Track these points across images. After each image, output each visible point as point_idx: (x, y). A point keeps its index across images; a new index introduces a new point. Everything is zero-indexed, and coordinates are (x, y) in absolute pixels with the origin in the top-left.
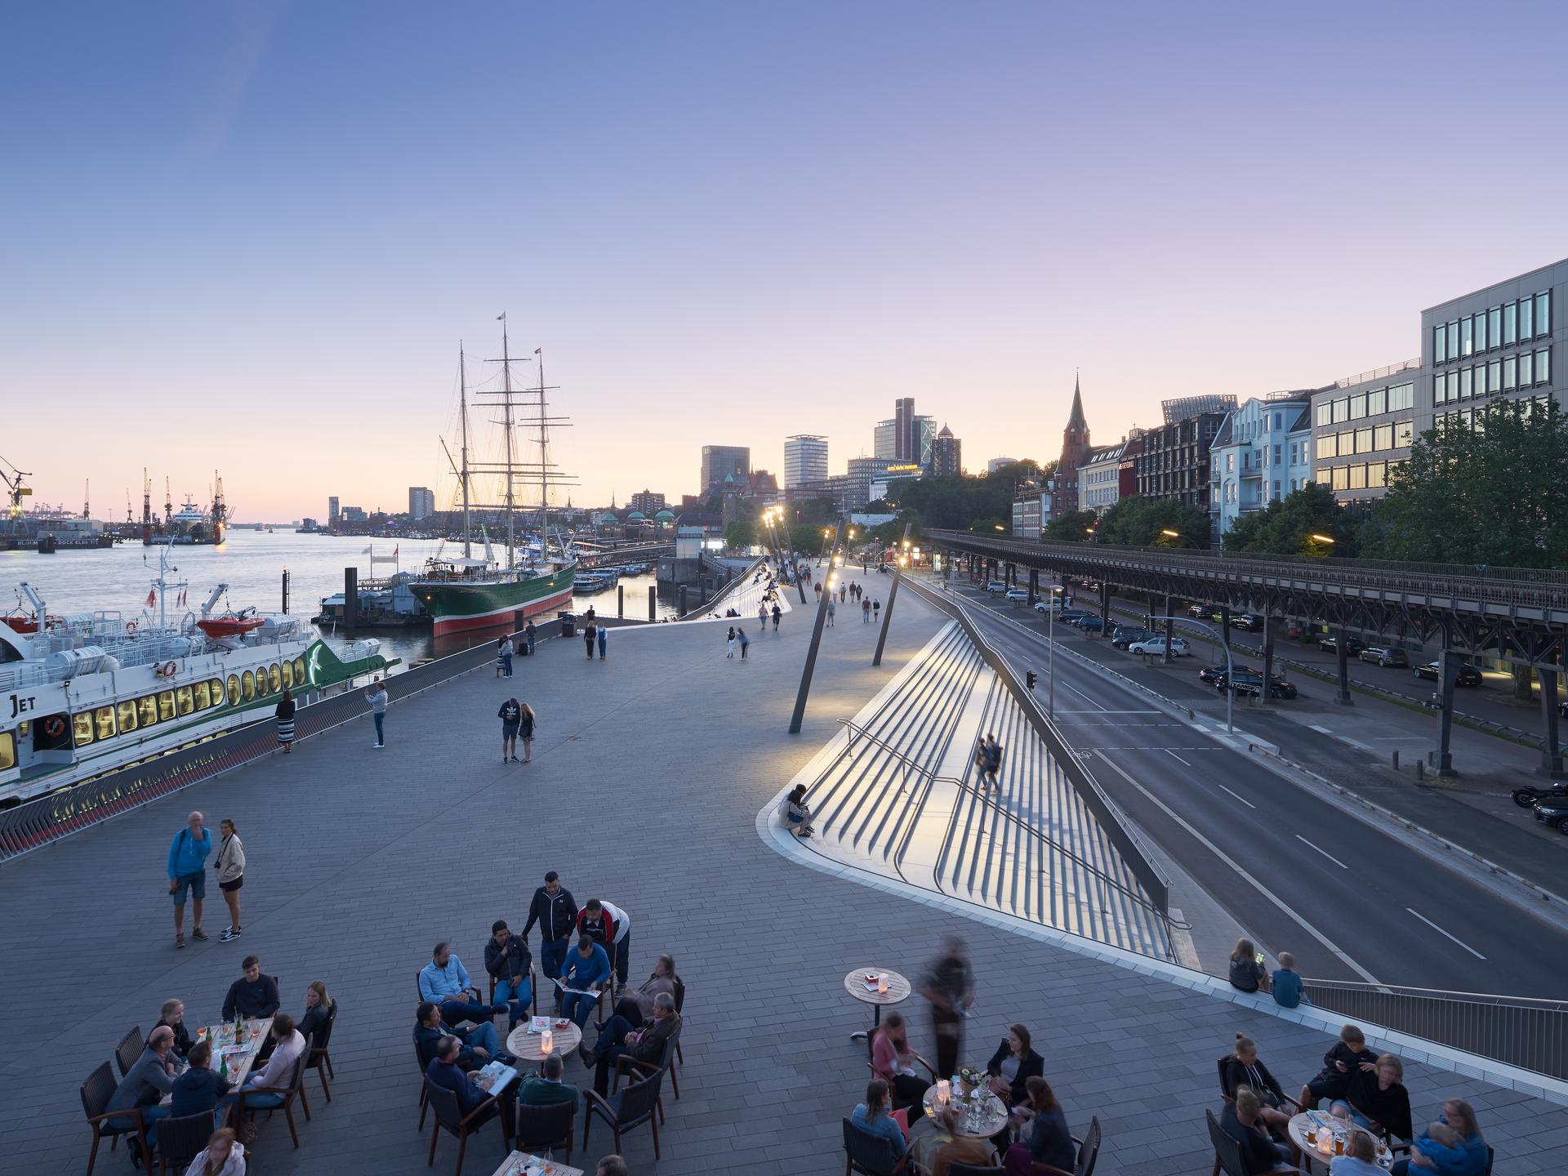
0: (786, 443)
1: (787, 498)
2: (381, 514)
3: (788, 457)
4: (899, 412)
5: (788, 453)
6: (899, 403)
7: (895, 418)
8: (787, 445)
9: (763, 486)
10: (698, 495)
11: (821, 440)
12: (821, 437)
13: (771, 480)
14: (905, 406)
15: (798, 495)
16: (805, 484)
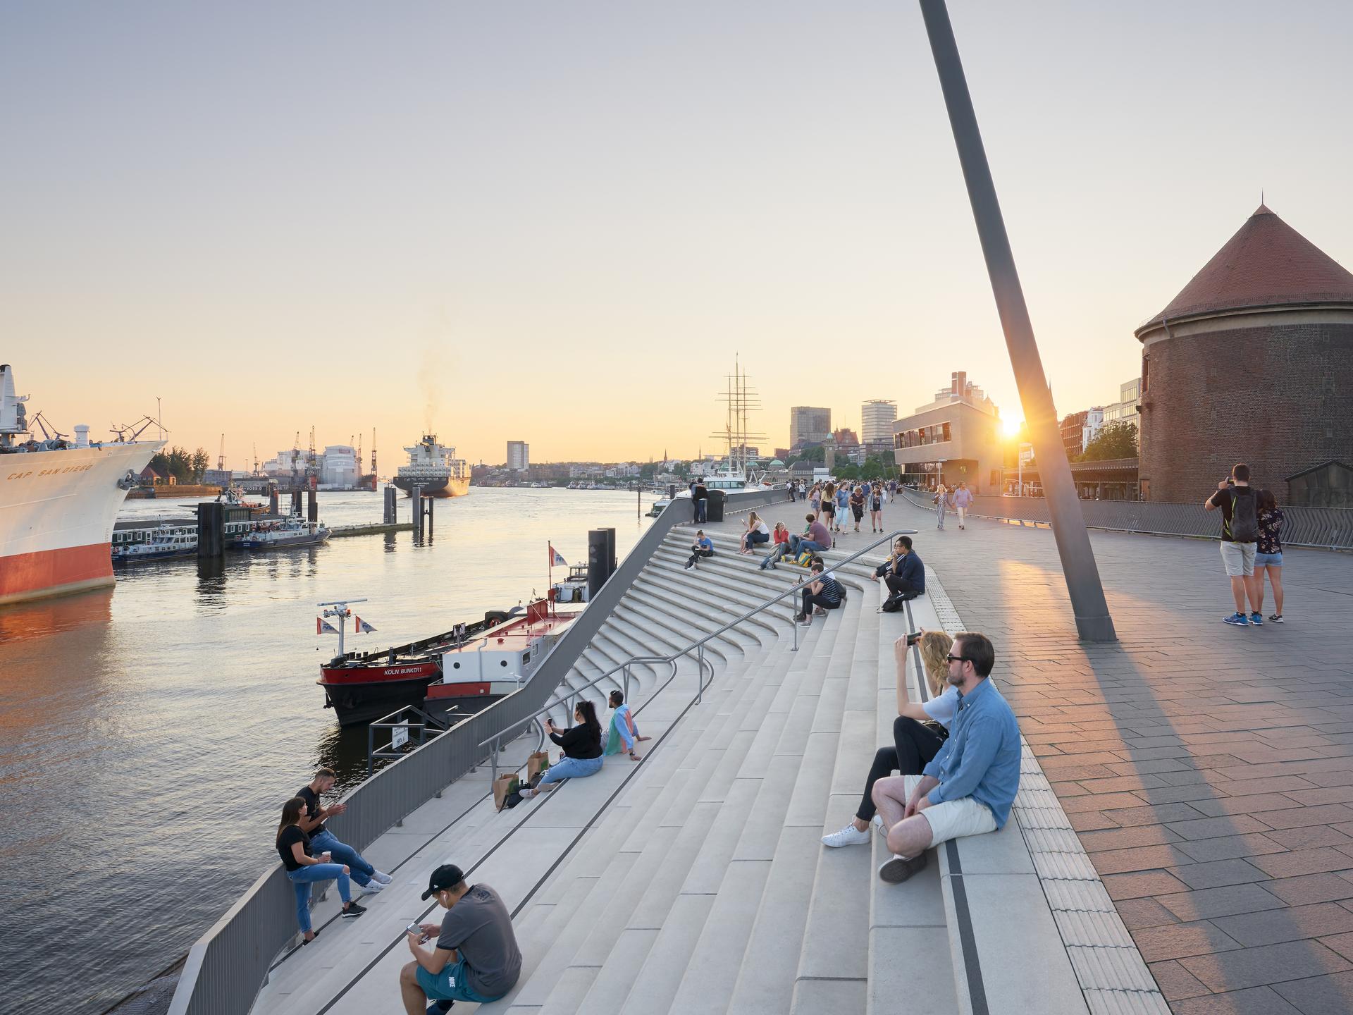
0: (863, 406)
1: (867, 451)
2: (483, 466)
3: (865, 418)
4: (954, 382)
5: (866, 414)
6: (954, 375)
7: (951, 387)
8: (864, 408)
9: (847, 441)
10: (788, 448)
11: (891, 403)
12: (891, 401)
13: (853, 436)
14: (959, 377)
15: (876, 448)
16: (880, 439)
